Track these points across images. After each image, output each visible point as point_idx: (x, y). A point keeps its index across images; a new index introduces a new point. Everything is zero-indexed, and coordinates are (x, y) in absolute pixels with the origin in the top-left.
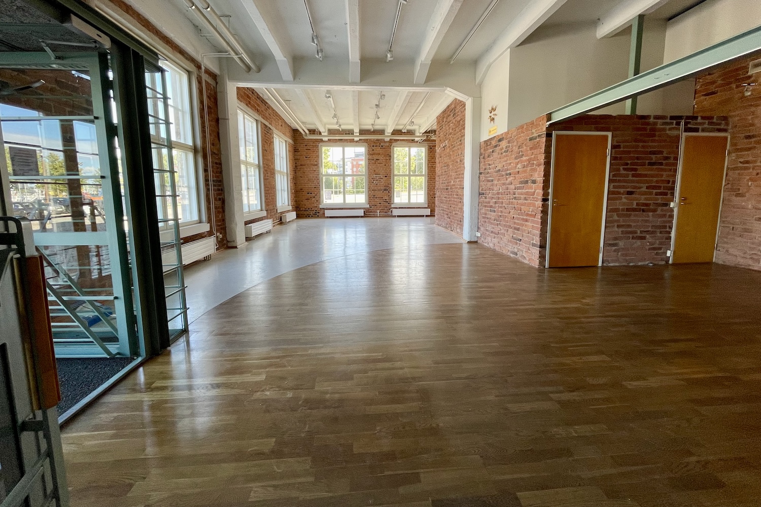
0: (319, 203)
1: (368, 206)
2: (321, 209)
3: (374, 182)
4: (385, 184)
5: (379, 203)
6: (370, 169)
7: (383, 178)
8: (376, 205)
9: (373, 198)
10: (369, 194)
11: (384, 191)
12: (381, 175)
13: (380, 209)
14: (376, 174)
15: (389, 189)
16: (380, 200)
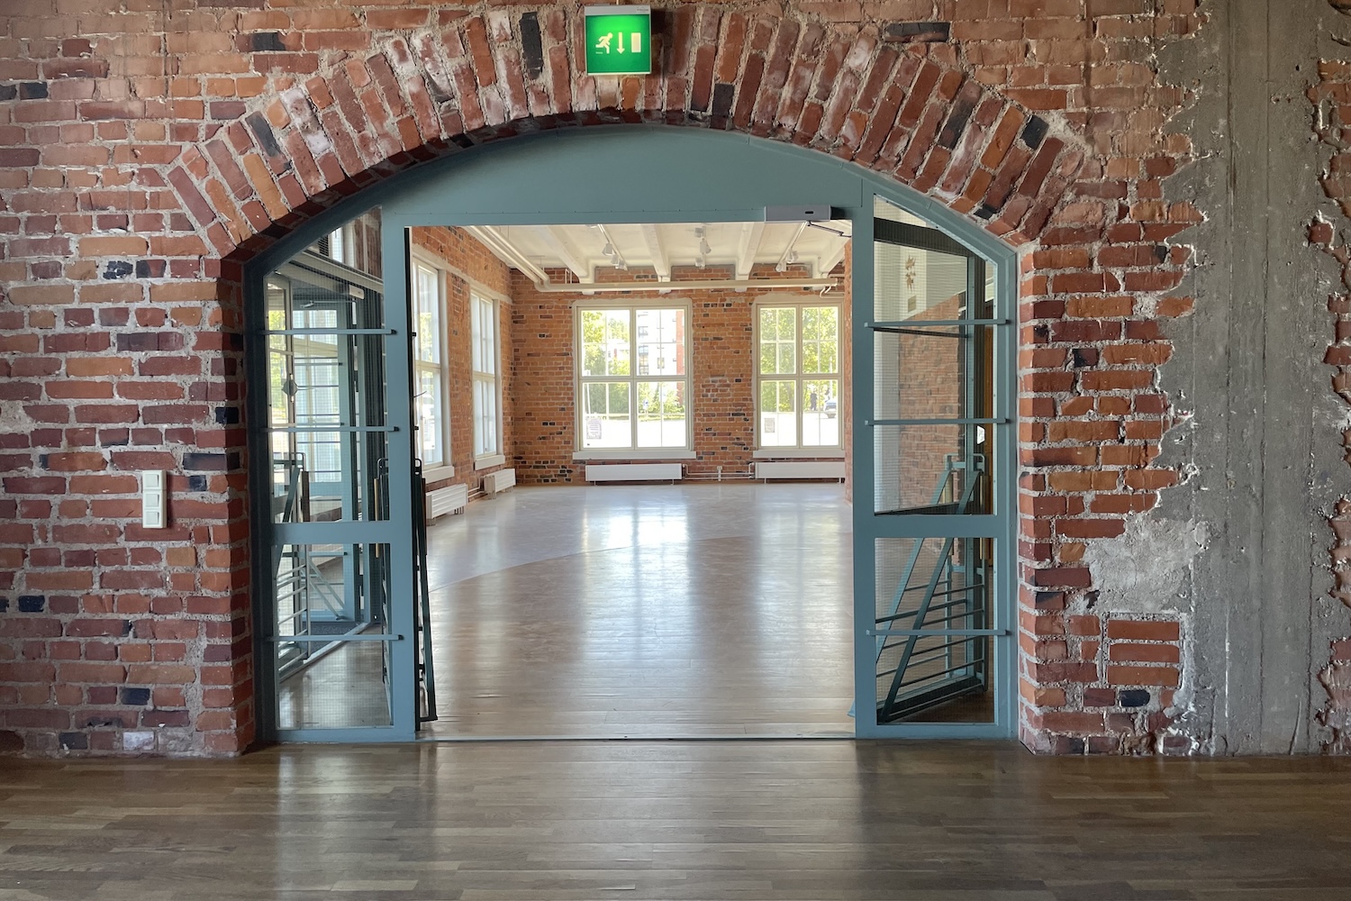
0: (572, 447)
1: (693, 455)
2: (576, 462)
3: (709, 394)
4: (737, 400)
5: (722, 448)
6: (699, 362)
7: (732, 384)
8: (714, 454)
9: (706, 434)
10: (695, 424)
11: (735, 417)
12: (727, 376)
13: (724, 461)
14: (712, 376)
15: (746, 413)
16: (724, 439)
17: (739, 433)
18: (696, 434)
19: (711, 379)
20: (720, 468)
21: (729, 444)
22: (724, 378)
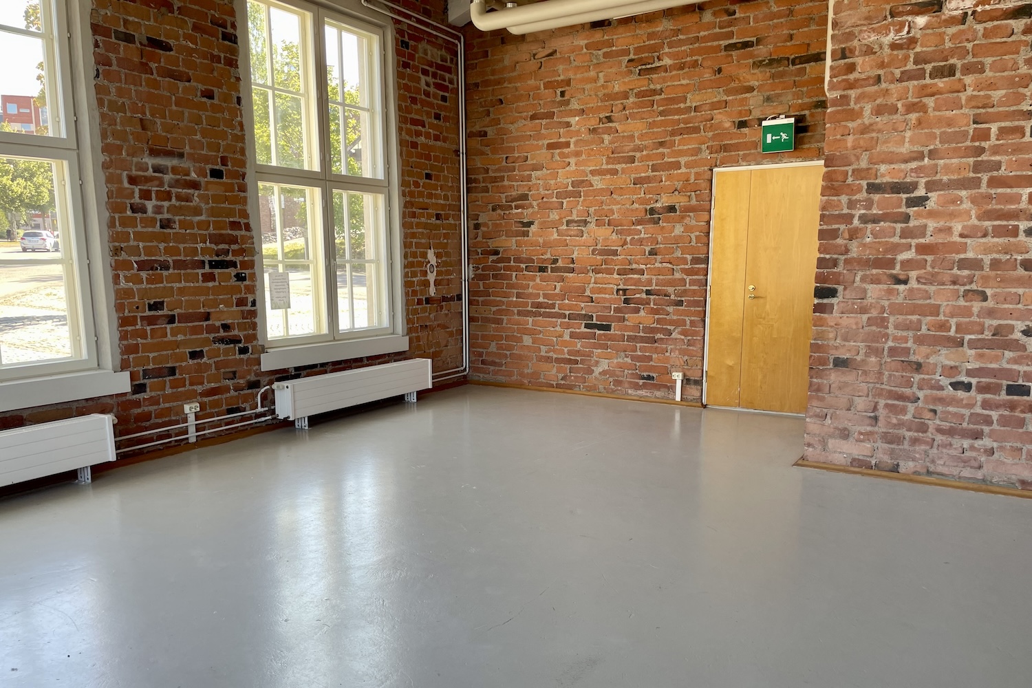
3: (150, 205)
4: (218, 225)
5: (194, 355)
6: (113, 106)
7: (203, 180)
8: (172, 371)
9: (151, 321)
10: (117, 292)
11: (216, 271)
12: (192, 157)
13: (199, 389)
14: (154, 153)
15: (238, 259)
16: (195, 331)
17: (227, 313)
18: (124, 322)
19: (150, 161)
20: (190, 409)
21: (206, 342)
22: (185, 164)
